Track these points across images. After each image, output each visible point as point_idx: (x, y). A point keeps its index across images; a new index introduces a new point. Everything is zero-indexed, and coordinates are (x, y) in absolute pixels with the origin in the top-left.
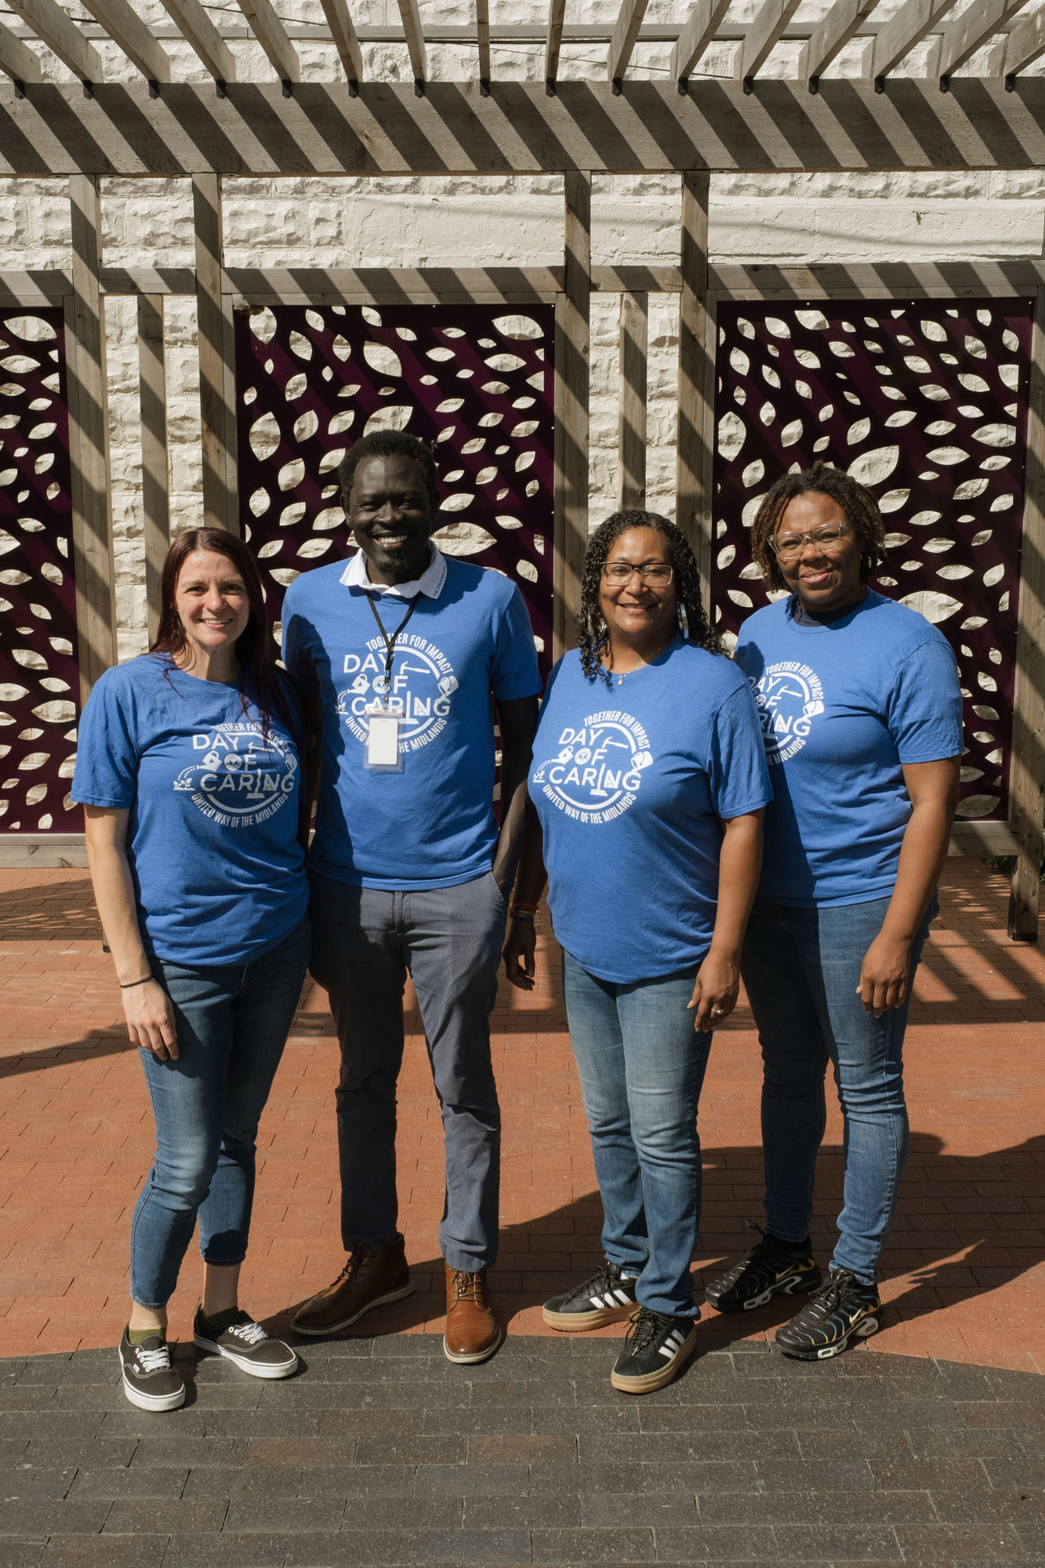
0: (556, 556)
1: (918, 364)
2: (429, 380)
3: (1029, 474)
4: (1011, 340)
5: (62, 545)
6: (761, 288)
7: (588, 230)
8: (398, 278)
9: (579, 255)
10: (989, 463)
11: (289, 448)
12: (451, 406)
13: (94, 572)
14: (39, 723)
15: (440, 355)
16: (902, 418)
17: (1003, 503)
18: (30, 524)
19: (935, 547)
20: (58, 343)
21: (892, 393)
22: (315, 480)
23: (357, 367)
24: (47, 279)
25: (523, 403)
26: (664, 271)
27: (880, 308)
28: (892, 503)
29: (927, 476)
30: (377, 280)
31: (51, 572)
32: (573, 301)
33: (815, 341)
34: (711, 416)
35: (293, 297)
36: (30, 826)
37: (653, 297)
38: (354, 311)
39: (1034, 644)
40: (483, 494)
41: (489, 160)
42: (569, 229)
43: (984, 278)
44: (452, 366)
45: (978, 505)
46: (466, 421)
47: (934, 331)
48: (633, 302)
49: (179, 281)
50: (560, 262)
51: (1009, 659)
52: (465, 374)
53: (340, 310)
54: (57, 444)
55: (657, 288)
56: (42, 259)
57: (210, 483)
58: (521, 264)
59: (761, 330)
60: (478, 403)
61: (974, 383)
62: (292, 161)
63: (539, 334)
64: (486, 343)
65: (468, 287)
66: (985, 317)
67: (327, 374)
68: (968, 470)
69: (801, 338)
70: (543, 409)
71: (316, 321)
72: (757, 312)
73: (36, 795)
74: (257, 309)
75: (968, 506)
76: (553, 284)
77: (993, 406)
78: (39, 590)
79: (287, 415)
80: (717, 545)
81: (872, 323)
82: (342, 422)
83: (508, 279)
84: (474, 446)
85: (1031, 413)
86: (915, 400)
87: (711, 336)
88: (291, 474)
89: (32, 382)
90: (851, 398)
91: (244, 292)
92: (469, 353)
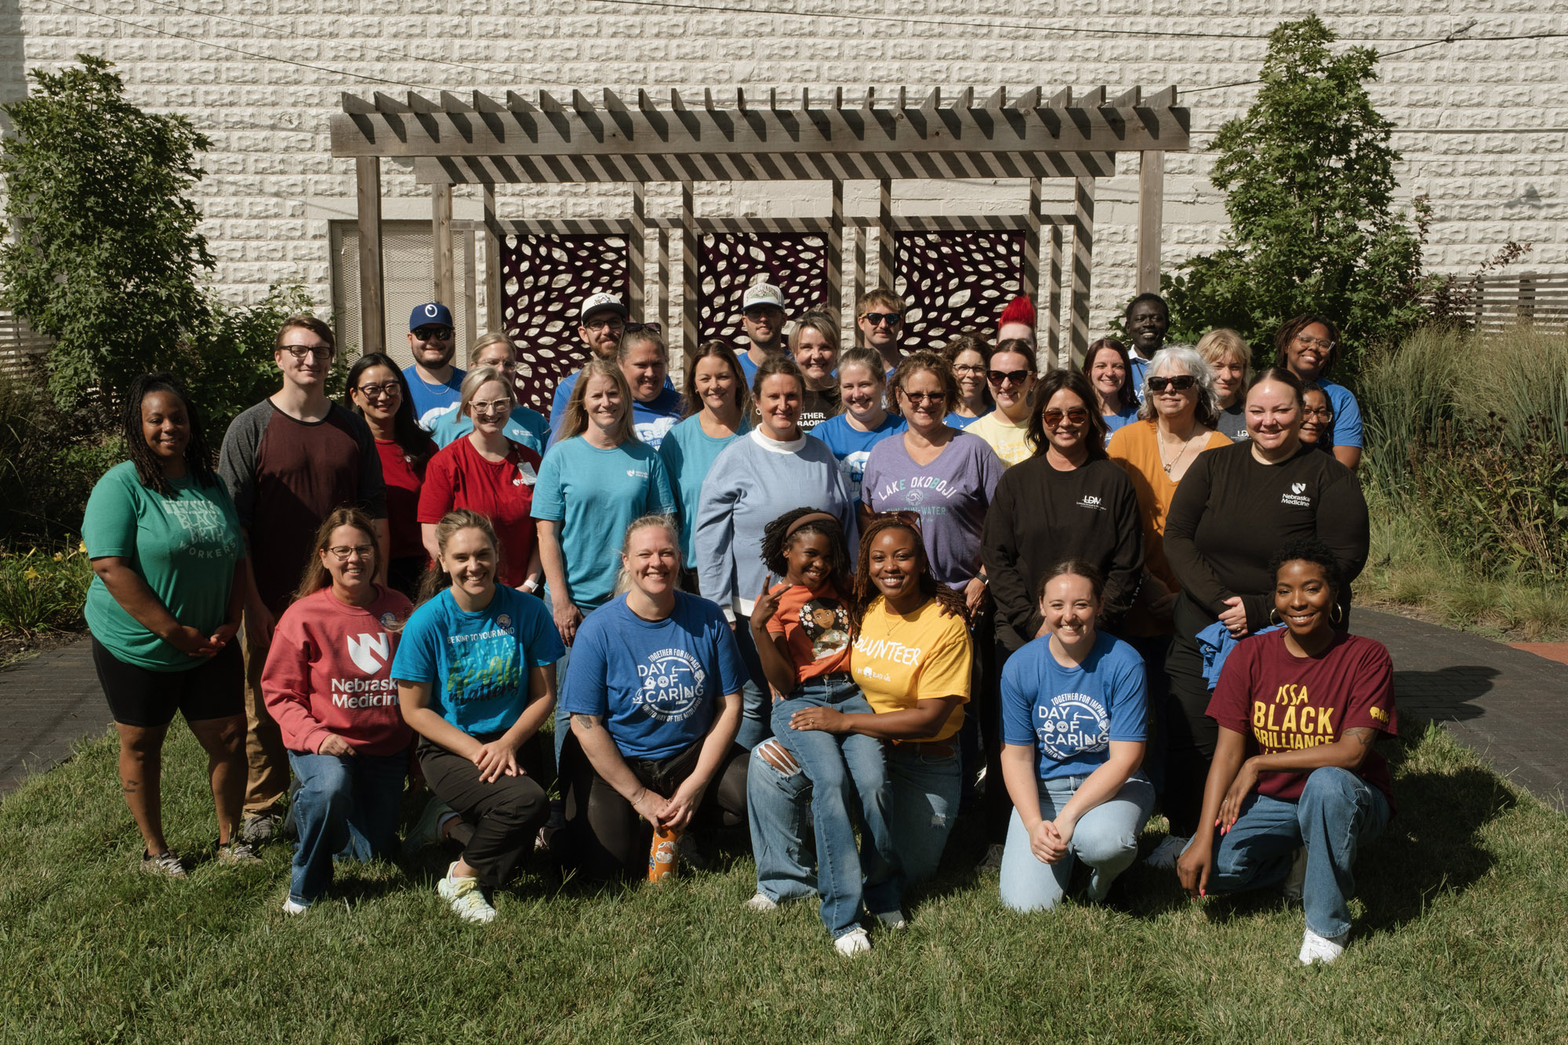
1: (978, 257)
2: (775, 263)
4: (1016, 247)
6: (913, 225)
7: (842, 203)
8: (765, 222)
9: (838, 212)
11: (718, 291)
12: (785, 272)
15: (782, 252)
16: (971, 279)
20: (626, 248)
21: (968, 268)
22: (728, 303)
23: (747, 257)
24: (624, 223)
25: (815, 272)
26: (873, 219)
27: (962, 234)
28: (968, 313)
29: (983, 302)
30: (756, 223)
32: (836, 231)
33: (935, 247)
34: (892, 277)
35: (722, 229)
37: (869, 229)
38: (746, 235)
41: (801, 174)
42: (834, 202)
43: (1004, 222)
44: (786, 257)
46: (792, 280)
47: (984, 243)
48: (860, 231)
49: (675, 223)
50: (831, 215)
52: (791, 260)
53: (740, 235)
55: (870, 225)
56: (621, 214)
57: (687, 304)
58: (815, 216)
59: (913, 242)
60: (798, 272)
61: (1001, 264)
62: (722, 175)
63: (822, 244)
64: (800, 248)
65: (793, 225)
66: (1005, 237)
68: (1000, 300)
69: (930, 245)
70: (823, 274)
71: (730, 238)
72: (911, 236)
74: (707, 234)
76: (828, 224)
77: (1009, 274)
79: (718, 277)
81: (958, 239)
82: (740, 280)
83: (809, 222)
84: (795, 289)
85: (1025, 276)
86: (977, 272)
87: (892, 245)
88: (719, 301)
89: (615, 264)
90: (951, 270)
91: (702, 227)
92: (792, 251)
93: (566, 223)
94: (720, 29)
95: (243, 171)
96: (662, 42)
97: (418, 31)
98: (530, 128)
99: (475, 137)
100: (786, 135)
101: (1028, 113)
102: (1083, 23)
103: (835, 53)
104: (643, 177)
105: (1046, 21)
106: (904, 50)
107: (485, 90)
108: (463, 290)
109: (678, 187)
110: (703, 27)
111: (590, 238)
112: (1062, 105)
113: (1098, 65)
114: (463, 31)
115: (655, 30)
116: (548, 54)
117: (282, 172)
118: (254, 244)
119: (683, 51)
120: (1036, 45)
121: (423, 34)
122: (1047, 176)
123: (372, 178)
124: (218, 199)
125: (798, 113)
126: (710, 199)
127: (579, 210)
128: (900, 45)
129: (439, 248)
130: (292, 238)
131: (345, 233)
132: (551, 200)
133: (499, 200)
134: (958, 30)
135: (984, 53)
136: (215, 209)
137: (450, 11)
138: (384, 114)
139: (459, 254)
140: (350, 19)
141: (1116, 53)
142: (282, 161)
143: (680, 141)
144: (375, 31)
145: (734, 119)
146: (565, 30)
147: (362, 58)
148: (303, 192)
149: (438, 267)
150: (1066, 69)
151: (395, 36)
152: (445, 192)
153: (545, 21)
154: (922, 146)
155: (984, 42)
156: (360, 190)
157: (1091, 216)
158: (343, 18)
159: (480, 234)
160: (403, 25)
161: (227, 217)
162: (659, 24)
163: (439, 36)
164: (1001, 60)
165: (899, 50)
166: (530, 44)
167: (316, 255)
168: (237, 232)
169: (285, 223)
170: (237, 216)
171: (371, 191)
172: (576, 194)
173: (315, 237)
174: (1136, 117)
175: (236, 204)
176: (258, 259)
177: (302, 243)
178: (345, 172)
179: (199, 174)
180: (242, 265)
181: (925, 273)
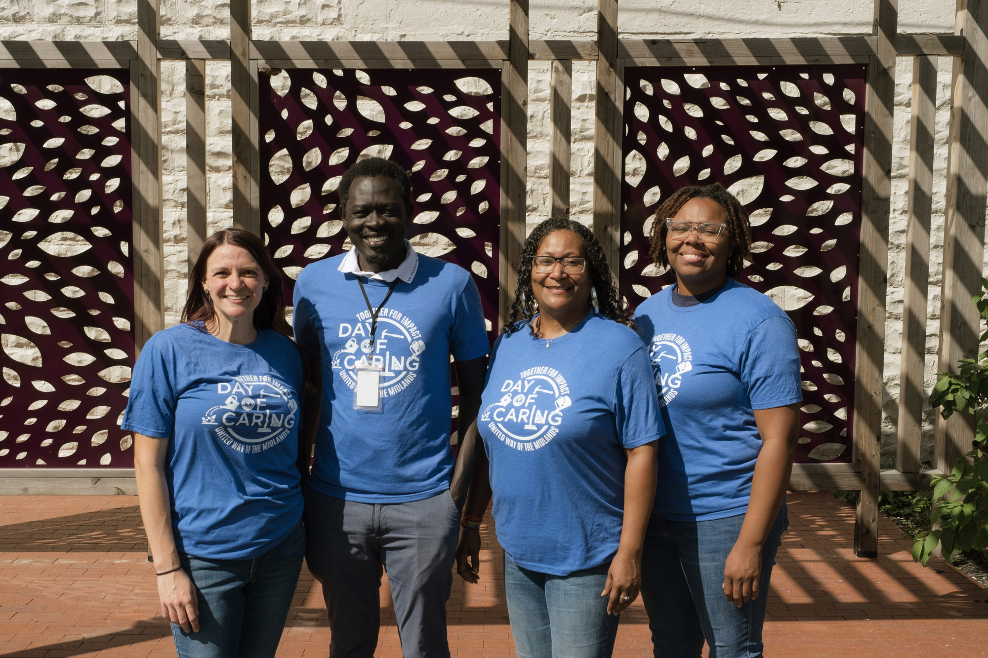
0: (502, 258)
1: (778, 115)
2: (405, 125)
3: (865, 197)
4: (849, 95)
5: (124, 247)
6: (658, 57)
7: (527, 14)
8: (383, 49)
9: (520, 32)
10: (833, 189)
11: (299, 176)
12: (422, 144)
13: (148, 268)
14: (102, 383)
15: (414, 106)
16: (767, 155)
17: (844, 219)
18: (101, 232)
19: (793, 252)
20: (125, 96)
21: (759, 136)
22: (318, 200)
23: (352, 115)
24: (118, 48)
25: (477, 143)
26: (584, 44)
27: (749, 72)
28: (758, 218)
29: (786, 198)
30: (369, 51)
31: (116, 268)
32: (515, 67)
33: (700, 97)
34: (619, 153)
35: (304, 62)
36: (94, 462)
37: (576, 65)
38: (350, 73)
39: (870, 327)
40: (446, 211)
42: (513, 13)
43: (828, 49)
44: (423, 115)
45: (826, 220)
46: (434, 158)
47: (790, 90)
48: (561, 68)
49: (217, 50)
50: (506, 37)
51: (852, 338)
52: (433, 121)
53: (339, 73)
54: (123, 171)
55: (579, 57)
56: (114, 33)
57: (238, 202)
58: (476, 39)
59: (658, 88)
60: (442, 143)
61: (822, 129)
63: (490, 91)
64: (449, 98)
65: (436, 56)
66: (829, 79)
67: (329, 120)
68: (818, 194)
69: (689, 94)
70: (492, 148)
71: (320, 80)
72: (654, 75)
73: (99, 439)
74: (276, 71)
75: (818, 221)
76: (500, 54)
77: (837, 145)
78: (105, 281)
79: (298, 151)
80: (624, 250)
81: (742, 83)
82: (339, 157)
83: (467, 50)
84: (440, 175)
85: (865, 151)
87: (619, 94)
88: (300, 196)
89: (104, 124)
90: (727, 139)
91: (267, 58)
92: (436, 105)
111: (56, 75)
181: (679, 146)
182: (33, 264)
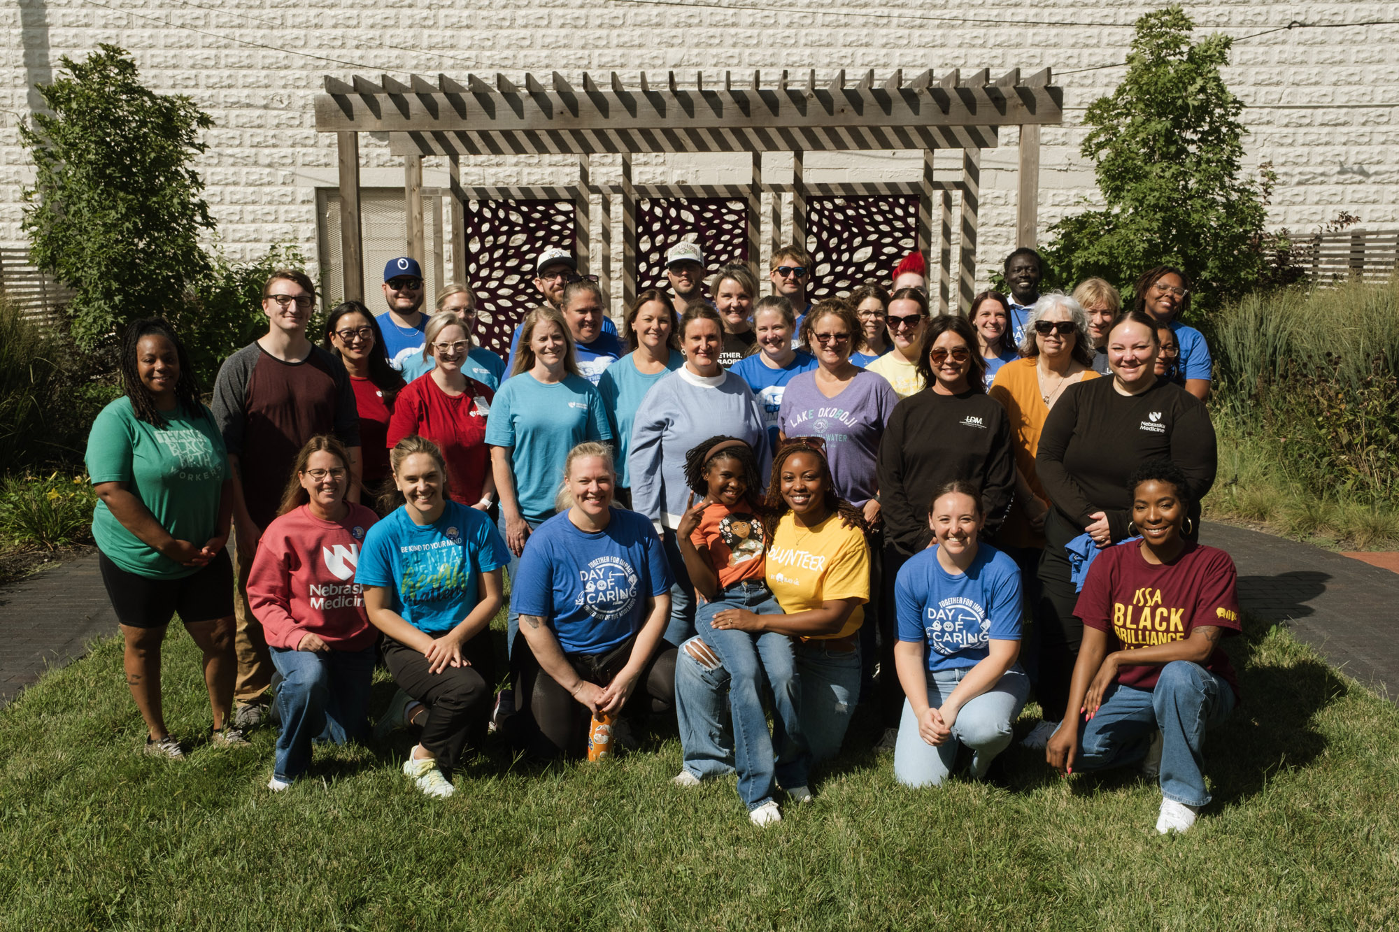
1: (879, 218)
2: (703, 224)
4: (912, 210)
6: (821, 191)
7: (760, 171)
8: (693, 188)
9: (757, 180)
11: (653, 249)
12: (712, 232)
15: (708, 215)
16: (873, 237)
20: (574, 211)
21: (870, 228)
23: (678, 219)
24: (571, 189)
25: (738, 231)
26: (787, 185)
27: (865, 198)
28: (869, 267)
29: (883, 258)
30: (685, 189)
32: (755, 196)
33: (842, 210)
34: (804, 236)
35: (656, 195)
37: (784, 194)
38: (678, 200)
41: (725, 147)
42: (754, 171)
43: (901, 188)
44: (712, 219)
46: (717, 238)
47: (884, 206)
48: (776, 196)
49: (616, 189)
50: (751, 182)
52: (716, 221)
53: (673, 200)
55: (785, 191)
56: (569, 182)
57: (627, 260)
58: (737, 183)
59: (822, 206)
60: (722, 232)
61: (898, 224)
62: (657, 148)
63: (743, 207)
64: (724, 211)
65: (718, 191)
66: (902, 201)
69: (837, 208)
70: (744, 234)
71: (664, 203)
72: (820, 199)
74: (643, 199)
76: (748, 190)
77: (906, 232)
79: (653, 236)
81: (862, 203)
83: (731, 188)
84: (719, 247)
85: (919, 235)
86: (878, 231)
87: (804, 208)
88: (654, 257)
89: (563, 224)
90: (855, 230)
91: (640, 193)
92: (718, 214)
93: (522, 189)
94: (655, 21)
95: (240, 145)
96: (603, 32)
97: (391, 22)
98: (488, 105)
99: (440, 114)
100: (711, 112)
101: (922, 92)
102: (971, 14)
103: (755, 42)
104: (588, 150)
105: (938, 12)
106: (815, 38)
107: (450, 74)
108: (432, 248)
109: (619, 158)
110: (640, 19)
111: (542, 202)
112: (952, 85)
113: (983, 51)
114: (431, 23)
115: (598, 22)
116: (505, 43)
117: (274, 146)
118: (250, 208)
119: (622, 40)
120: (930, 34)
121: (396, 25)
122: (938, 147)
123: (351, 150)
124: (219, 169)
125: (722, 93)
126: (647, 169)
127: (533, 179)
128: (812, 34)
129: (411, 212)
130: (283, 203)
131: (330, 199)
132: (508, 170)
133: (463, 170)
134: (862, 20)
135: (884, 40)
136: (216, 178)
137: (420, 5)
138: (361, 95)
139: (429, 217)
140: (332, 12)
141: (999, 40)
142: (274, 136)
143: (620, 118)
144: (354, 22)
145: (665, 98)
146: (520, 22)
147: (343, 46)
148: (293, 163)
149: (410, 228)
150: (956, 54)
151: (372, 27)
152: (416, 163)
153: (503, 13)
154: (829, 121)
155: (884, 31)
156: (341, 161)
157: (977, 182)
158: (327, 11)
159: (447, 199)
160: (379, 17)
161: (227, 184)
162: (601, 16)
163: (410, 27)
164: (899, 46)
165: (810, 38)
166: (489, 34)
167: (304, 218)
168: (235, 198)
169: (277, 190)
170: (235, 184)
171: (350, 162)
172: (529, 165)
173: (303, 202)
174: (1016, 95)
175: (235, 173)
176: (253, 221)
177: (292, 207)
178: (329, 146)
179: (202, 147)
180: (240, 226)
181: (833, 233)
182: (530, 291)
